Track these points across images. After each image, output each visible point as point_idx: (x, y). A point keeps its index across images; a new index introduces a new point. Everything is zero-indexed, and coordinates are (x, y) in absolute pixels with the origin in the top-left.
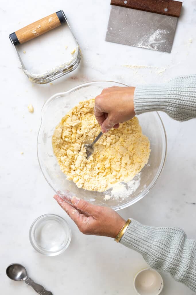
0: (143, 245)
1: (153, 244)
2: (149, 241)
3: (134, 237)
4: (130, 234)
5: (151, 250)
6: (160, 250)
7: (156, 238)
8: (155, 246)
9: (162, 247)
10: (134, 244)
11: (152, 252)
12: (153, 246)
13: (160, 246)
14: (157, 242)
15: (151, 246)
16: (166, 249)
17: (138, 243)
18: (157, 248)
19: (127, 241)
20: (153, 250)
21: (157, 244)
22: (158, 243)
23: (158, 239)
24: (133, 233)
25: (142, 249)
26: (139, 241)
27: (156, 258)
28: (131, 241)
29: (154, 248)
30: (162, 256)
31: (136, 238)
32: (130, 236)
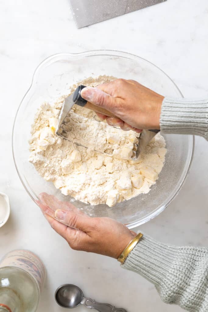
0: (154, 273)
1: (169, 272)
2: (163, 266)
3: (142, 261)
4: (137, 256)
5: (166, 279)
6: (177, 281)
7: (174, 263)
8: (170, 275)
9: (180, 277)
10: (142, 270)
11: (165, 282)
12: (168, 274)
13: (178, 275)
14: (174, 269)
15: (165, 275)
16: (186, 280)
17: (147, 268)
18: (173, 277)
19: (133, 264)
20: (167, 281)
21: (174, 272)
22: (176, 272)
23: (176, 264)
24: (141, 255)
25: (153, 277)
26: (149, 265)
27: (170, 292)
28: (138, 266)
29: (169, 278)
30: (179, 290)
31: (146, 262)
32: (138, 258)
